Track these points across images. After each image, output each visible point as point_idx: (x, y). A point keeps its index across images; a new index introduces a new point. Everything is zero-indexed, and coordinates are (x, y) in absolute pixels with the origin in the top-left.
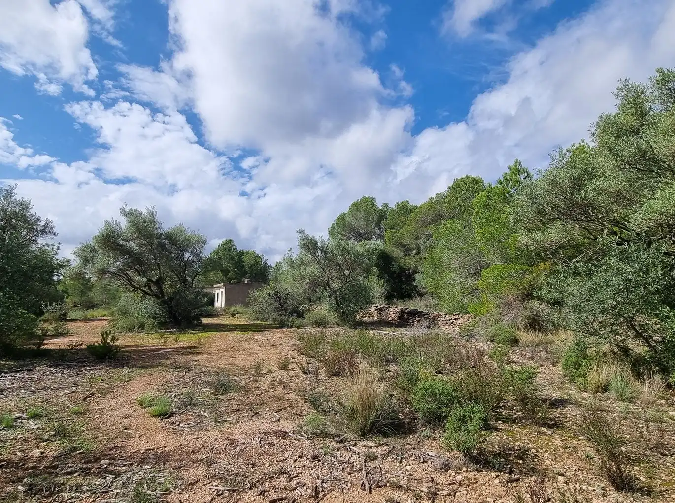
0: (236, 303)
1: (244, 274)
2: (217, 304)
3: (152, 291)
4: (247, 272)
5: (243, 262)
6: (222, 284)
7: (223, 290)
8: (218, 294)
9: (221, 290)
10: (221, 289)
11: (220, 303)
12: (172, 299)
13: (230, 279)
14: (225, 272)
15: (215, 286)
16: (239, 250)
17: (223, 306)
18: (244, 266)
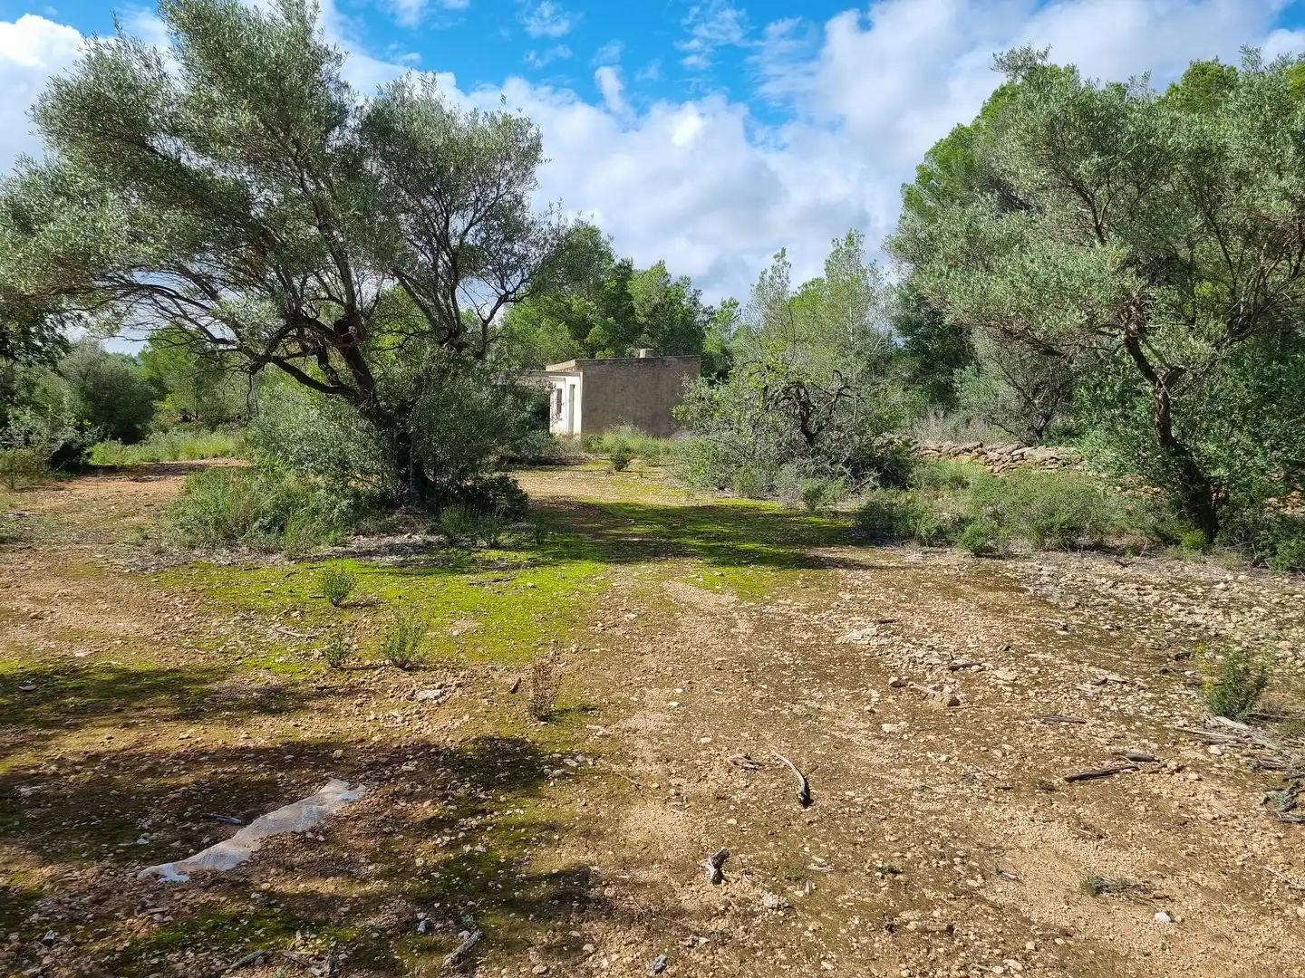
0: (615, 421)
1: (631, 332)
2: (559, 427)
3: (329, 370)
4: (639, 329)
5: (630, 297)
6: (573, 363)
7: (577, 381)
8: (560, 391)
9: (571, 380)
10: (568, 378)
11: (567, 422)
12: (404, 409)
13: (592, 350)
14: (580, 328)
15: (549, 368)
16: (618, 261)
17: (577, 428)
18: (632, 310)
